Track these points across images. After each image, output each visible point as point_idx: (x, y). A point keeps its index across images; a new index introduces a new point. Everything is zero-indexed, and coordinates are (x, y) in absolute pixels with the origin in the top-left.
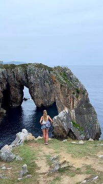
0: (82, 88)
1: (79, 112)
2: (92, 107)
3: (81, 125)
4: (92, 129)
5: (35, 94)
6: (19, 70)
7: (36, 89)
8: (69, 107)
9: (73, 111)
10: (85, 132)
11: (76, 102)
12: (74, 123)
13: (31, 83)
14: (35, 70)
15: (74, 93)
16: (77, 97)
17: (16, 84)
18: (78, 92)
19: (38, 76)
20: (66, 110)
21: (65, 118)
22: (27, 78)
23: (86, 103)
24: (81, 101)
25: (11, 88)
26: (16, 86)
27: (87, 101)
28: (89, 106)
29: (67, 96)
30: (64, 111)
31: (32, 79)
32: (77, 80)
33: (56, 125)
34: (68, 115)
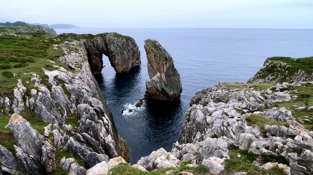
0: (169, 57)
1: (167, 75)
2: (176, 70)
3: (170, 85)
4: (177, 86)
5: (116, 62)
6: (99, 40)
7: (117, 57)
8: (160, 72)
9: (163, 74)
10: (174, 89)
11: (165, 68)
12: (165, 84)
13: (112, 52)
14: (114, 40)
15: (163, 61)
16: (166, 64)
17: (96, 53)
18: (166, 60)
19: (118, 45)
20: (159, 74)
21: (158, 80)
22: (106, 47)
23: (172, 68)
24: (168, 67)
25: (92, 57)
26: (96, 55)
27: (173, 66)
28: (174, 70)
29: (159, 63)
30: (157, 75)
31: (112, 48)
32: (165, 50)
33: (150, 86)
34: (160, 78)
